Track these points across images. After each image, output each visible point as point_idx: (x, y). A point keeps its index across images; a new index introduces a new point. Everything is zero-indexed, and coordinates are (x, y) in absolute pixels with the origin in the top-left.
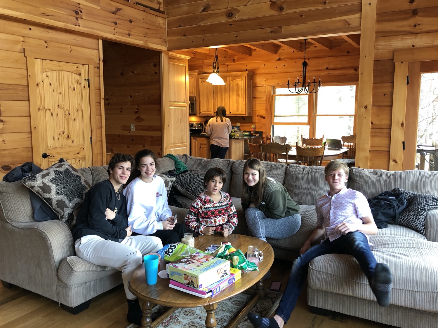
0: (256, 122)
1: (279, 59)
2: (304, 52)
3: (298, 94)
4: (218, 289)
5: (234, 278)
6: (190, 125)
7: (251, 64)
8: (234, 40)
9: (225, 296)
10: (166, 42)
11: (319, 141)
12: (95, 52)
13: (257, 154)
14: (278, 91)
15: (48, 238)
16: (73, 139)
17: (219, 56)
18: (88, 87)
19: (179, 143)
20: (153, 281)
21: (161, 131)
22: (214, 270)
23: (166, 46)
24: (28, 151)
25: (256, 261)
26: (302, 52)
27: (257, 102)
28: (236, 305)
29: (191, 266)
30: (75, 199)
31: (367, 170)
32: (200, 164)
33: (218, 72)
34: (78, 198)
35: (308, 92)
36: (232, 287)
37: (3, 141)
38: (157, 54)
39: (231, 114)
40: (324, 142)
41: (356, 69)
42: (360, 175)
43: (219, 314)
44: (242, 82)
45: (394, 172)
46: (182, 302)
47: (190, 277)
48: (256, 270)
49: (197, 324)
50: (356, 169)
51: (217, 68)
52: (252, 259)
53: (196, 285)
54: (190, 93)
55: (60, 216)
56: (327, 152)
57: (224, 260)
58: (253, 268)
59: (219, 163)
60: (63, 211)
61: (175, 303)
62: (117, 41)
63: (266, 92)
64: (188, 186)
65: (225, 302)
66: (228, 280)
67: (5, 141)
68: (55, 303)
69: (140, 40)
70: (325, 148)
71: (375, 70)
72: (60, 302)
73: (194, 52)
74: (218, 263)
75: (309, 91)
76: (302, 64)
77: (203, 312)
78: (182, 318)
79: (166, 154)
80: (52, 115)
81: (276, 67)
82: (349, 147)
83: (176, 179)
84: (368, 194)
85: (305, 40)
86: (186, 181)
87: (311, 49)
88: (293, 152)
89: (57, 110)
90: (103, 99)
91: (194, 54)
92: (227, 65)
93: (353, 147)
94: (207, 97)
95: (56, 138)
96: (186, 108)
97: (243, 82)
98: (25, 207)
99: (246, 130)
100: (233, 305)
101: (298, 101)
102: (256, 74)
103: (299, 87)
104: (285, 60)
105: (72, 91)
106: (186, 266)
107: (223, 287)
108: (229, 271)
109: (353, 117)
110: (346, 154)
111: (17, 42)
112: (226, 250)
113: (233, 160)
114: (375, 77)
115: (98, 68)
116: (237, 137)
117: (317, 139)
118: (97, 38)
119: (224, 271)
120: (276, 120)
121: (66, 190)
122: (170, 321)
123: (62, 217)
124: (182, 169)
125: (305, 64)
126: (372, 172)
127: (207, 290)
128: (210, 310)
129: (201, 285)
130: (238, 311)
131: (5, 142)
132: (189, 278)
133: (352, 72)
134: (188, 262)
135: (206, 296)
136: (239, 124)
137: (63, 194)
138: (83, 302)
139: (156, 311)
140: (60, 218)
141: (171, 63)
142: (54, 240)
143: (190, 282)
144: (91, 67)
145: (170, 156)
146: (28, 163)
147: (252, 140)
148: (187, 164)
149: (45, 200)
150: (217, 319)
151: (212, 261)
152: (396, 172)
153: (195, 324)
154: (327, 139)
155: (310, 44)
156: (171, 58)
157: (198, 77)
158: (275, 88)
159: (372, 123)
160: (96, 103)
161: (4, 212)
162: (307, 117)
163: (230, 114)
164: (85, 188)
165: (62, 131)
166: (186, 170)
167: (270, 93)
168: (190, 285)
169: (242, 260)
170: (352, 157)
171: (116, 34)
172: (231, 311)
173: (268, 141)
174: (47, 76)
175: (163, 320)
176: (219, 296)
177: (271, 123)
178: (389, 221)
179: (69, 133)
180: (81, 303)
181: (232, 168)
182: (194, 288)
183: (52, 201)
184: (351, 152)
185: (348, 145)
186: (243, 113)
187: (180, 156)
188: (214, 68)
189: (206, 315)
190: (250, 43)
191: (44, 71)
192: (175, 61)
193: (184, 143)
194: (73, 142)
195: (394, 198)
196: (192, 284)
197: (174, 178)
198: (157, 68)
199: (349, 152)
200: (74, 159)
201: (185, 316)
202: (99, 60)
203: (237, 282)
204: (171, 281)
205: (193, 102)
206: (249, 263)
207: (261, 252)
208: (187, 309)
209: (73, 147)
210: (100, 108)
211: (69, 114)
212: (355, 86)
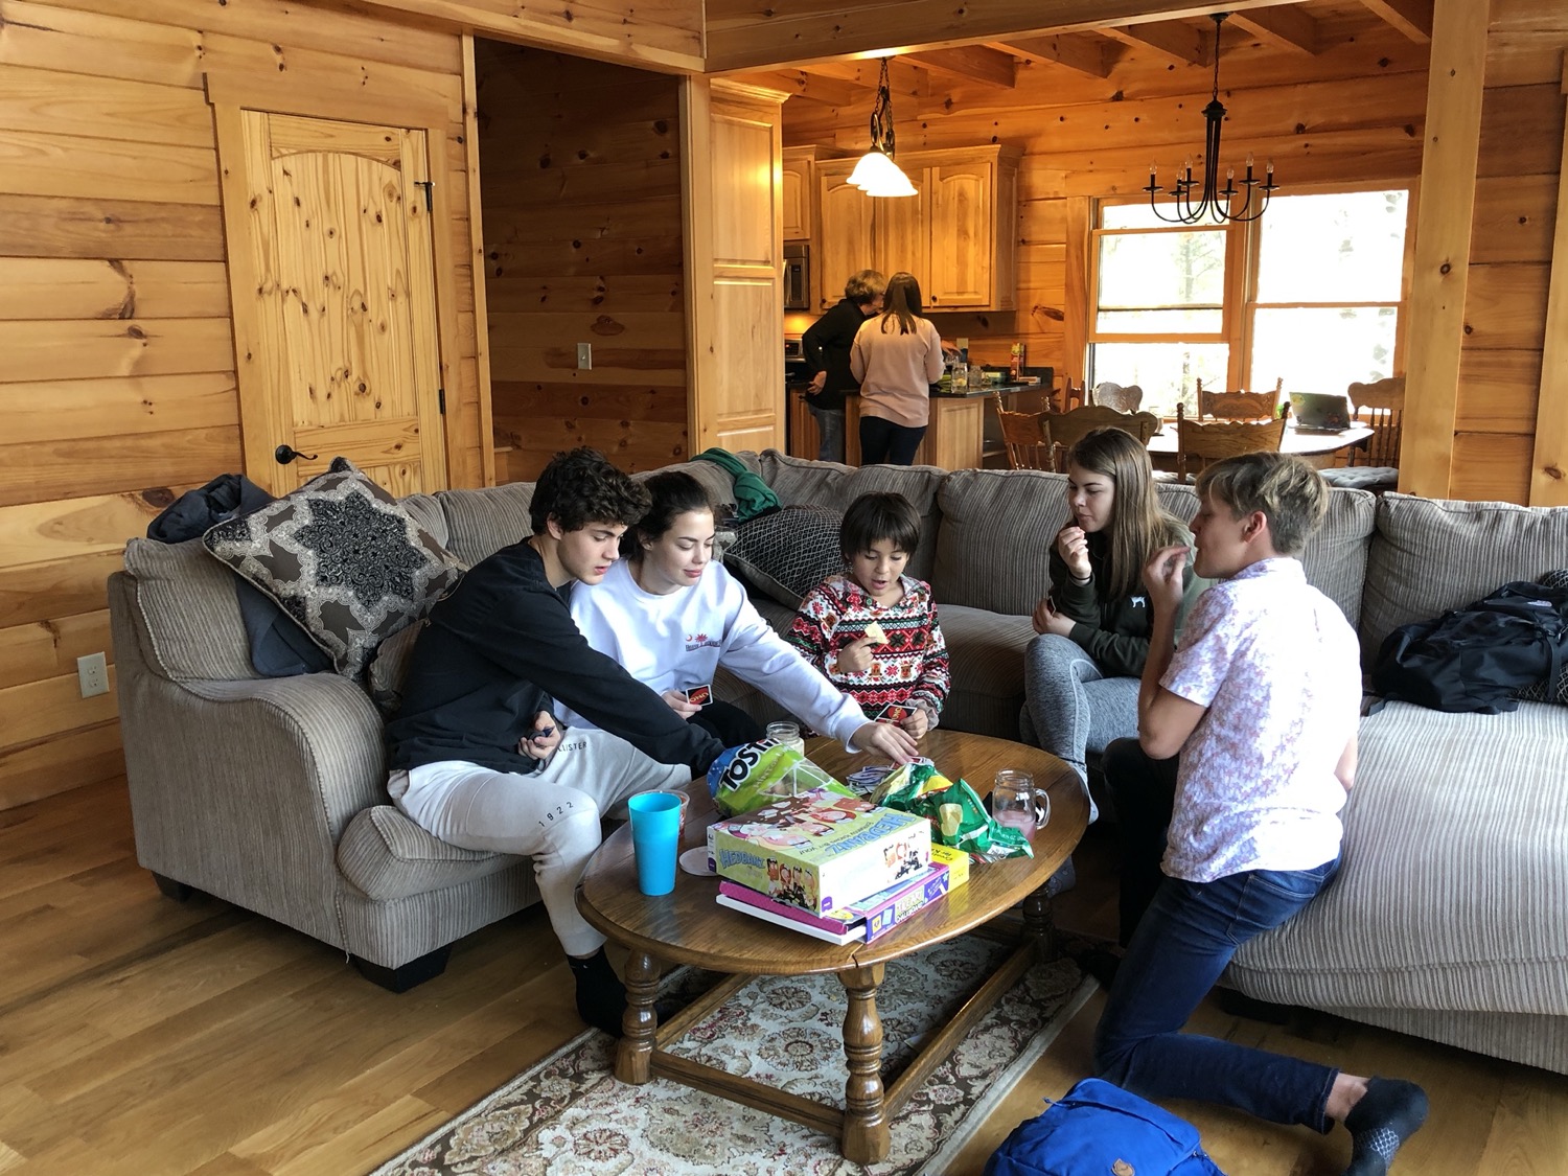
0: (1028, 334)
1: (1118, 97)
2: (1214, 65)
3: (1188, 226)
4: (888, 914)
5: (945, 878)
6: (786, 349)
7: (1012, 117)
8: (951, 27)
9: (911, 939)
10: (699, 40)
11: (1264, 403)
12: (448, 83)
13: (1032, 450)
14: (1114, 215)
15: (303, 734)
16: (379, 398)
17: (894, 91)
18: (428, 209)
19: (748, 411)
20: (660, 881)
21: (685, 369)
22: (874, 848)
23: (701, 56)
24: (228, 439)
25: (1023, 823)
26: (1205, 66)
27: (1033, 258)
28: (950, 976)
29: (793, 833)
30: (385, 598)
31: (1444, 505)
32: (823, 486)
33: (890, 148)
34: (394, 593)
35: (1225, 215)
36: (936, 910)
37: (145, 402)
38: (670, 84)
39: (937, 304)
40: (1280, 404)
41: (1414, 126)
42: (1415, 520)
43: (891, 1004)
44: (978, 187)
45: (1548, 509)
46: (763, 957)
47: (790, 871)
48: (1022, 853)
49: (815, 1038)
50: (1401, 499)
51: (887, 133)
52: (1008, 817)
53: (811, 897)
54: (787, 230)
55: (335, 660)
56: (1294, 442)
57: (908, 814)
58: (1011, 847)
59: (891, 477)
60: (345, 638)
61: (739, 960)
62: (526, 39)
63: (1069, 219)
64: (780, 561)
65: (910, 963)
66: (923, 887)
67: (150, 404)
68: (334, 954)
69: (605, 36)
70: (1286, 428)
71: (1488, 127)
72: (347, 951)
73: (803, 78)
74: (890, 825)
75: (1228, 214)
76: (1203, 112)
77: (835, 999)
78: (764, 1016)
79: (702, 449)
80: (306, 311)
81: (1107, 127)
82: (1377, 425)
83: (739, 538)
84: (1443, 590)
85: (1219, 17)
86: (774, 545)
87: (1242, 53)
88: (1167, 441)
89: (323, 294)
90: (480, 251)
91: (803, 82)
92: (922, 123)
93: (1390, 423)
94: (851, 243)
95: (321, 394)
96: (774, 284)
97: (981, 182)
98: (224, 629)
99: (992, 364)
100: (940, 978)
101: (1187, 255)
102: (1032, 154)
103: (1194, 200)
104: (1142, 100)
105: (373, 225)
106: (777, 834)
107: (904, 909)
108: (927, 854)
109: (1392, 313)
110: (1365, 451)
111: (178, 52)
112: (917, 782)
113: (942, 467)
114: (1485, 150)
115: (462, 140)
116: (958, 387)
117: (1257, 395)
118: (456, 30)
119: (908, 855)
120: (1104, 324)
121: (351, 567)
122: (721, 1023)
123: (344, 662)
124: (757, 502)
125: (1215, 112)
126: (1463, 509)
127: (850, 919)
128: (859, 987)
129: (828, 900)
130: (958, 995)
131: (152, 408)
132: (785, 873)
133: (1399, 137)
134: (781, 821)
135: (845, 939)
136: (967, 340)
137: (342, 581)
138: (426, 953)
139: (672, 989)
140: (335, 665)
141: (718, 117)
142: (323, 742)
143: (789, 889)
144: (438, 136)
145: (716, 457)
146: (228, 477)
147: (1013, 400)
148: (777, 483)
149: (283, 603)
150: (882, 1021)
151: (866, 817)
152: (1555, 511)
153: (808, 1036)
154: (1292, 394)
155: (1239, 33)
156: (718, 100)
157: (818, 169)
158: (1101, 204)
159: (1468, 329)
160: (456, 266)
161: (155, 643)
162: (1221, 311)
163: (934, 304)
164: (421, 559)
165: (340, 369)
166: (772, 505)
167: (1084, 224)
168: (791, 900)
169: (975, 817)
170: (1388, 459)
171: (522, 14)
172: (934, 998)
173: (1074, 403)
174: (285, 173)
175: (695, 1019)
176: (892, 939)
177: (1086, 335)
178: (1521, 686)
179: (365, 374)
180: (418, 956)
181: (939, 498)
182: (801, 908)
183: (305, 609)
184: (1384, 441)
185: (1373, 416)
186: (980, 300)
187: (751, 457)
188: (874, 135)
189: (845, 1007)
190: (1008, 36)
191: (275, 154)
192: (733, 109)
193: (764, 411)
194: (378, 406)
195: (1548, 604)
196: (796, 893)
197: (733, 534)
198: (668, 136)
199: (1375, 440)
200: (386, 469)
201: (771, 1010)
202: (464, 111)
203: (954, 894)
204: (723, 882)
205: (797, 264)
206: (999, 831)
207: (1040, 792)
208: (779, 985)
209: (382, 424)
210: (469, 285)
211: (364, 307)
212: (1405, 193)
